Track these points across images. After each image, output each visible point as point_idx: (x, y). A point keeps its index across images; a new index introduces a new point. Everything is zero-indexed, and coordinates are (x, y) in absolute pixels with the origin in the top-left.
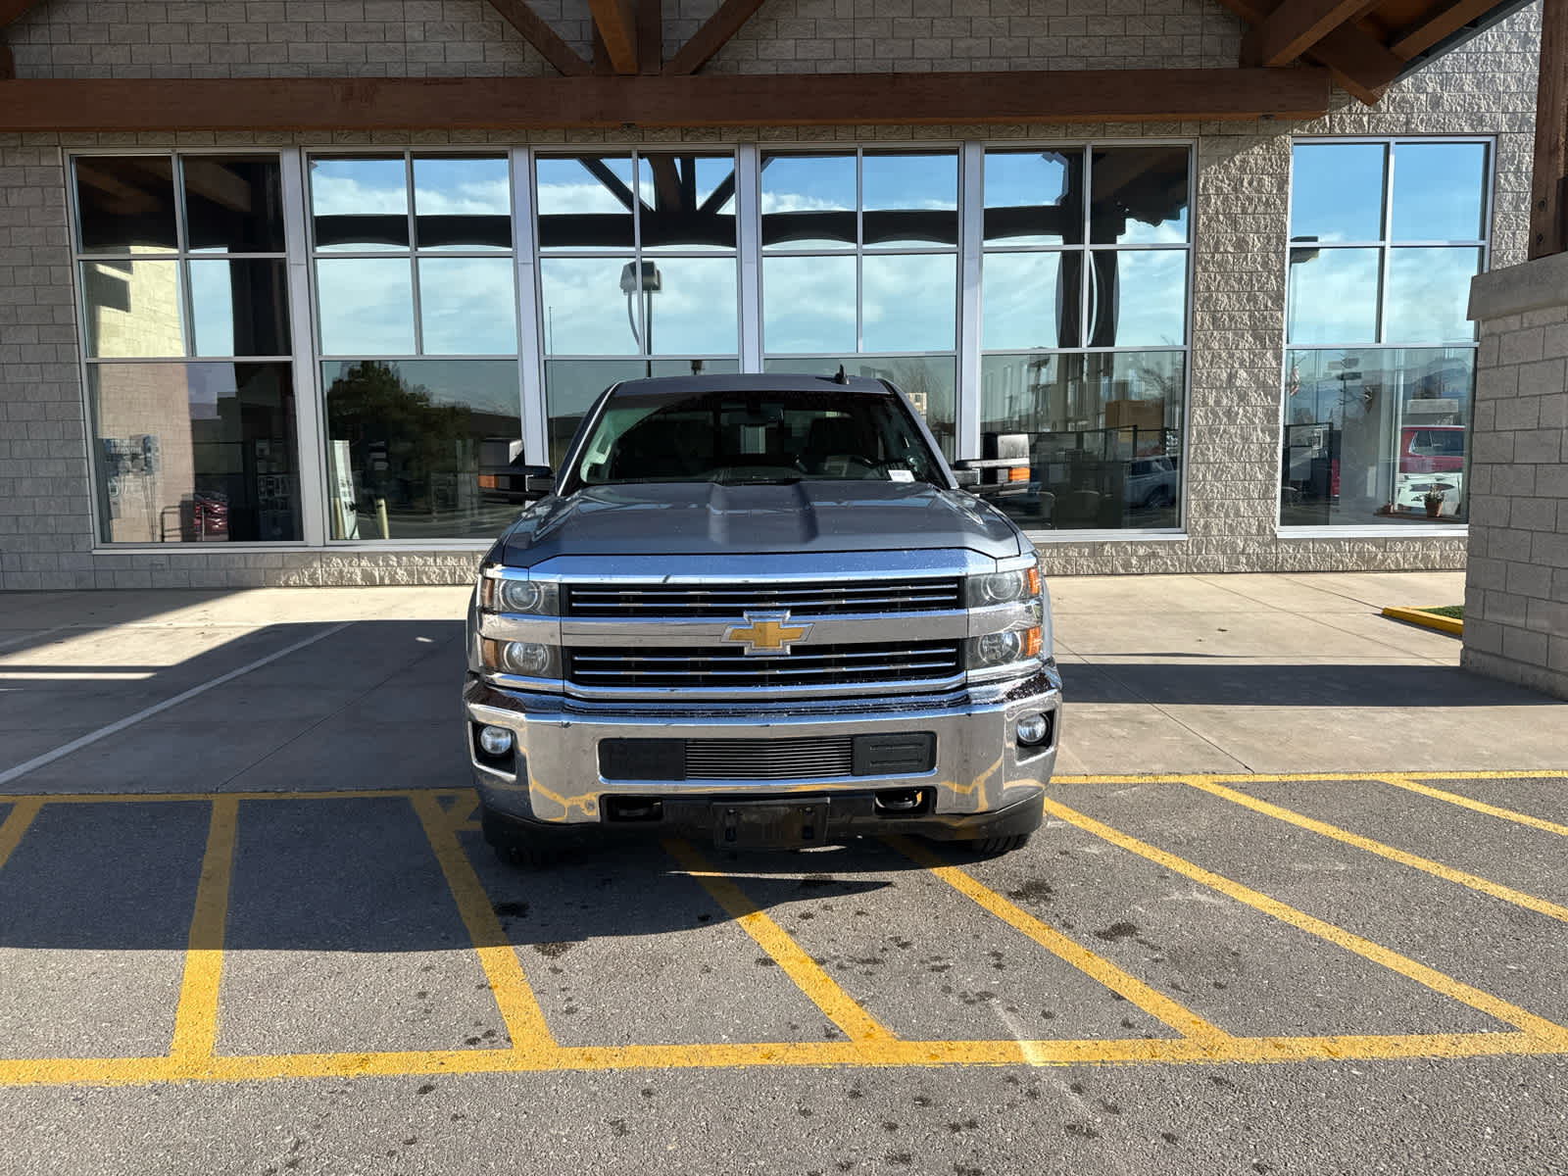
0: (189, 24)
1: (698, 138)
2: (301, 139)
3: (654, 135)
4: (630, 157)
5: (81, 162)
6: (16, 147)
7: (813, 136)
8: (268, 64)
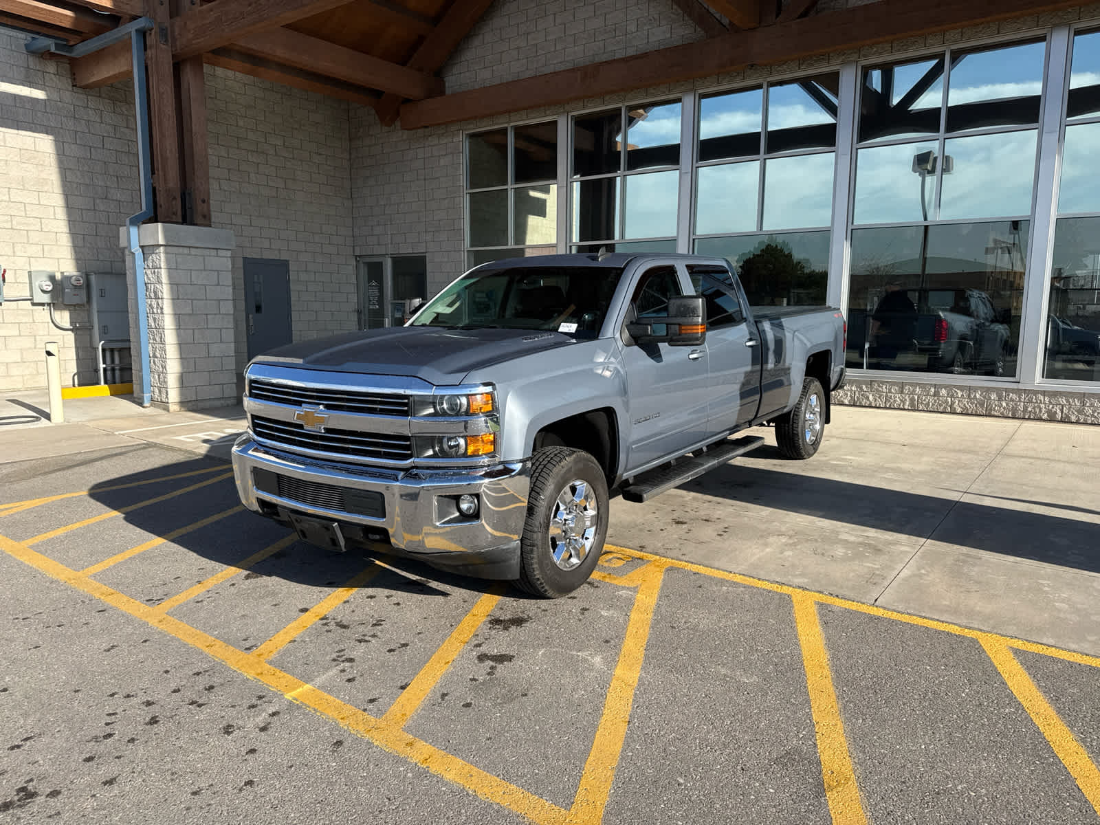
0: (518, 48)
1: (813, 65)
2: (567, 107)
3: (779, 68)
4: (762, 88)
5: (472, 136)
6: (443, 134)
7: (905, 47)
8: (555, 64)
